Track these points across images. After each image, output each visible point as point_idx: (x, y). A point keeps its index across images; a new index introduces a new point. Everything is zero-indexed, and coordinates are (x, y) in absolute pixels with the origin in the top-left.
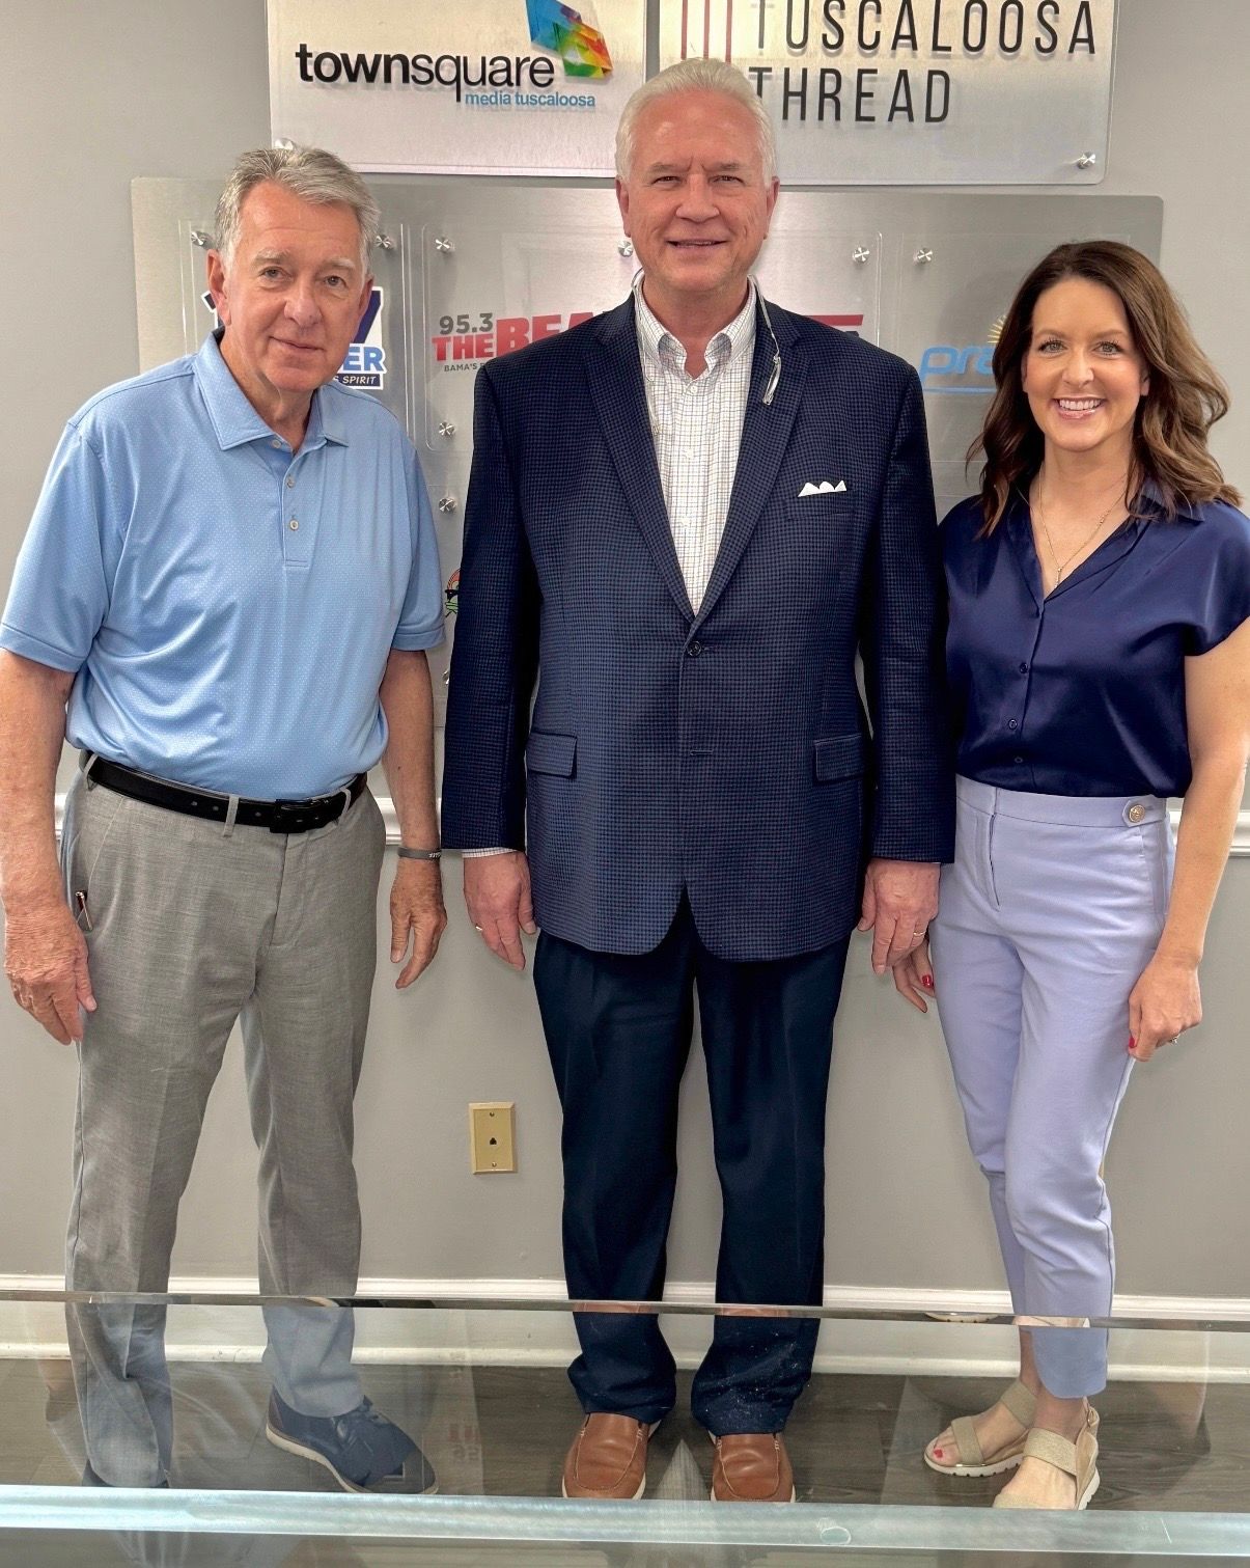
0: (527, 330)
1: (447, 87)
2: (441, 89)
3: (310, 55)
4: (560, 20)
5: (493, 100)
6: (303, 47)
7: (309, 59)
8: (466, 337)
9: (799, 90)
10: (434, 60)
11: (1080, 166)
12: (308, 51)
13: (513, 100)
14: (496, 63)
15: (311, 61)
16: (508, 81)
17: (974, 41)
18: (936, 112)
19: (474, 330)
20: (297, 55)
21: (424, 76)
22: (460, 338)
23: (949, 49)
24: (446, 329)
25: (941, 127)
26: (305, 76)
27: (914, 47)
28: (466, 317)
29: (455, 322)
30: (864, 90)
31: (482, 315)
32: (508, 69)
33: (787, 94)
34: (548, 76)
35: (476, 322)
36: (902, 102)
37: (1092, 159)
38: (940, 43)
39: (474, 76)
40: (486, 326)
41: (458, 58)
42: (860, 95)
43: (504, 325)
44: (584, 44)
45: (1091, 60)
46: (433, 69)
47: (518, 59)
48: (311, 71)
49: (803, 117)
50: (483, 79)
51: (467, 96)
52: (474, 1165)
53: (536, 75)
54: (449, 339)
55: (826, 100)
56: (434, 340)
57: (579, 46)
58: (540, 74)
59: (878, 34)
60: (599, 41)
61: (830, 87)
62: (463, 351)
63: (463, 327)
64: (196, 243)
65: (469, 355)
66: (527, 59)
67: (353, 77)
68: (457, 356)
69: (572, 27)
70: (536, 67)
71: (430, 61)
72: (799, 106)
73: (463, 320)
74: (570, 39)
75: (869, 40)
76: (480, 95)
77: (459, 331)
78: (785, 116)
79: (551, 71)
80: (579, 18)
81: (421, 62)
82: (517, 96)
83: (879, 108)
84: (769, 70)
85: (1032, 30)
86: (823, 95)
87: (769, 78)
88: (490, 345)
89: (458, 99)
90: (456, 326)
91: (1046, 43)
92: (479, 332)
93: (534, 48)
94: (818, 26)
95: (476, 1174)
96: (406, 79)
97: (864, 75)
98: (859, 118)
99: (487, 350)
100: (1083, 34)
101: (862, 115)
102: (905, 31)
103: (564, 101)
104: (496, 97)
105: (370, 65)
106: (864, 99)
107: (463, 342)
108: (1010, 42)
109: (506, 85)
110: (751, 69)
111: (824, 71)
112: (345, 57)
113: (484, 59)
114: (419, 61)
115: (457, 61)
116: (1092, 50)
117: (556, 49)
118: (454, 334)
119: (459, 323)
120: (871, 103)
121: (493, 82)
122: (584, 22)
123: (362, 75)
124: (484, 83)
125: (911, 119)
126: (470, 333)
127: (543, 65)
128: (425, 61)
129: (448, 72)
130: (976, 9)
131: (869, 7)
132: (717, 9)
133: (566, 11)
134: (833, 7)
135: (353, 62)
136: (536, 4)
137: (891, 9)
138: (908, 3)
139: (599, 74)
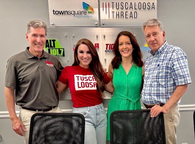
4: (87, 6)
16: (81, 14)
24: (74, 46)
25: (136, 19)
26: (54, 14)
44: (90, 9)
45: (154, 10)
48: (55, 13)
60: (92, 9)
67: (60, 14)
69: (89, 7)
93: (84, 10)
100: (153, 7)
117: (87, 10)
129: (73, 13)
130: (140, 4)
131: (127, 4)
132: (107, 4)
133: (88, 5)
134: (122, 4)
135: (60, 12)
136: (84, 4)
137: (129, 4)
138: (131, 3)
139: (93, 13)
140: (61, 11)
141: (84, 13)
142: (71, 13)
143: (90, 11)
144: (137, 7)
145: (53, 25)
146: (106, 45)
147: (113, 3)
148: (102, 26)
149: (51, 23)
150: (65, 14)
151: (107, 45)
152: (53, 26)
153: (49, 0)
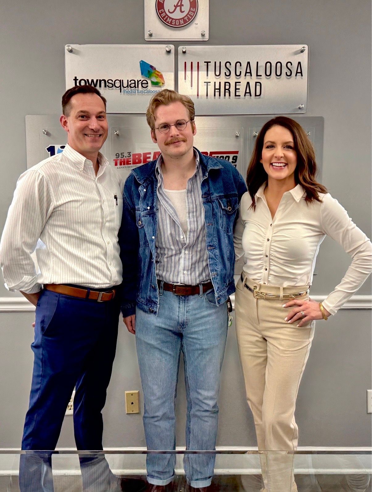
0: (141, 157)
1: (117, 88)
2: (116, 89)
3: (78, 80)
4: (150, 69)
5: (131, 92)
6: (76, 77)
7: (77, 81)
8: (123, 159)
9: (219, 88)
10: (114, 81)
11: (299, 108)
12: (77, 79)
13: (136, 91)
14: (132, 81)
15: (78, 81)
17: (268, 73)
18: (258, 93)
19: (126, 157)
20: (74, 80)
21: (111, 85)
22: (122, 159)
23: (261, 76)
24: (117, 157)
25: (259, 98)
27: (251, 75)
28: (123, 153)
29: (120, 155)
30: (237, 88)
31: (128, 153)
32: (135, 83)
33: (215, 89)
34: (146, 85)
35: (126, 154)
36: (248, 91)
37: (303, 106)
38: (258, 74)
39: (125, 85)
40: (129, 156)
41: (121, 80)
42: (236, 89)
43: (134, 155)
44: (156, 76)
45: (302, 78)
46: (113, 84)
47: (138, 80)
48: (78, 84)
49: (220, 95)
50: (128, 86)
51: (123, 91)
52: (126, 411)
53: (143, 85)
54: (118, 160)
55: (226, 91)
56: (114, 160)
57: (155, 76)
58: (144, 85)
59: (241, 72)
60: (161, 75)
61: (227, 87)
62: (123, 163)
63: (122, 156)
64: (44, 133)
65: (124, 164)
66: (140, 80)
68: (121, 164)
69: (153, 71)
70: (143, 82)
71: (112, 81)
72: (219, 93)
73: (122, 154)
74: (153, 75)
75: (238, 74)
76: (127, 90)
77: (121, 157)
78: (215, 96)
79: (147, 83)
80: (155, 69)
82: (138, 91)
83: (241, 92)
84: (210, 82)
85: (285, 70)
86: (225, 89)
87: (210, 85)
88: (130, 161)
89: (121, 92)
90: (120, 156)
91: (289, 74)
92: (127, 158)
93: (142, 77)
94: (224, 70)
95: (127, 414)
96: (105, 86)
97: (237, 84)
98: (236, 95)
99: (129, 163)
100: (299, 71)
101: (237, 95)
102: (248, 71)
103: (151, 92)
104: (132, 91)
105: (95, 82)
106: (237, 90)
107: (122, 160)
108: (278, 73)
109: (134, 88)
110: (205, 82)
111: (225, 83)
112: (88, 80)
113: (128, 80)
114: (109, 81)
115: (120, 81)
116: (302, 75)
117: (149, 77)
118: (120, 158)
119: (121, 155)
120: (239, 92)
121: (131, 87)
122: (157, 70)
124: (128, 87)
125: (251, 96)
126: (124, 158)
127: (145, 82)
128: (111, 81)
129: (118, 84)
130: (268, 64)
131: (238, 64)
132: (195, 66)
133: (151, 67)
134: (228, 64)
135: (90, 81)
136: (143, 65)
137: (244, 65)
138: (249, 63)
139: (161, 84)
140: (92, 81)
141: (142, 84)
142: (114, 85)
143: (155, 80)
144: (261, 72)
147: (207, 63)
150: (100, 86)
153: (68, 56)
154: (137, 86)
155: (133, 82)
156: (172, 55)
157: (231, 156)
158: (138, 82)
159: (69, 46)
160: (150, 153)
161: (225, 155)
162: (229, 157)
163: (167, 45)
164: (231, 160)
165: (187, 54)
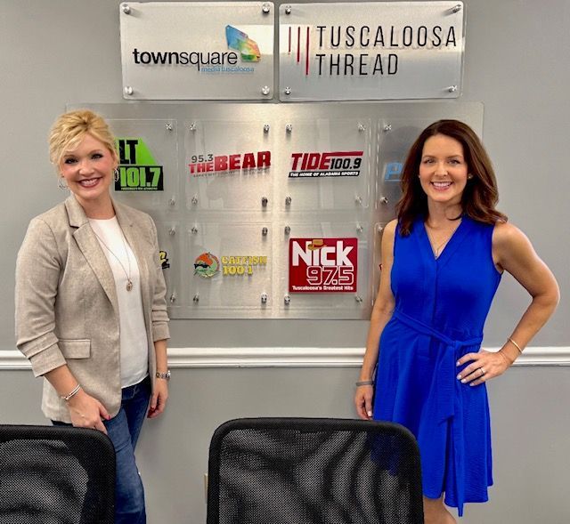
0: (226, 160)
2: (191, 66)
4: (240, 38)
8: (202, 164)
11: (450, 91)
15: (139, 55)
16: (219, 62)
19: (206, 161)
21: (185, 61)
22: (200, 164)
24: (194, 161)
25: (394, 77)
26: (136, 62)
28: (202, 155)
31: (209, 155)
35: (206, 158)
40: (210, 159)
43: (217, 158)
44: (249, 47)
45: (455, 49)
48: (139, 60)
54: (195, 165)
56: (189, 165)
57: (246, 47)
60: (255, 45)
62: (201, 169)
63: (201, 160)
65: (204, 171)
67: (156, 62)
68: (199, 171)
69: (244, 40)
73: (201, 157)
74: (244, 45)
80: (247, 37)
81: (183, 55)
88: (212, 167)
90: (198, 160)
92: (208, 162)
93: (229, 49)
100: (451, 39)
107: (201, 166)
117: (237, 49)
118: (198, 162)
119: (199, 158)
122: (249, 38)
123: (159, 61)
126: (204, 162)
129: (194, 59)
130: (408, 30)
131: (365, 29)
132: (303, 33)
133: (242, 34)
134: (351, 29)
135: (156, 56)
136: (230, 31)
137: (374, 30)
138: (380, 27)
139: (255, 59)
140: (159, 54)
141: (229, 58)
142: (189, 60)
143: (247, 52)
144: (398, 39)
145: (132, 94)
146: (293, 155)
147: (321, 28)
148: (282, 99)
149: (126, 89)
150: (170, 62)
151: (296, 156)
152: (131, 98)
153: (124, 19)
154: (221, 62)
155: (216, 55)
156: (271, 17)
157: (353, 158)
158: (223, 55)
159: (125, 6)
160: (239, 156)
161: (343, 158)
162: (349, 160)
163: (264, 3)
164: (352, 164)
165: (292, 16)
